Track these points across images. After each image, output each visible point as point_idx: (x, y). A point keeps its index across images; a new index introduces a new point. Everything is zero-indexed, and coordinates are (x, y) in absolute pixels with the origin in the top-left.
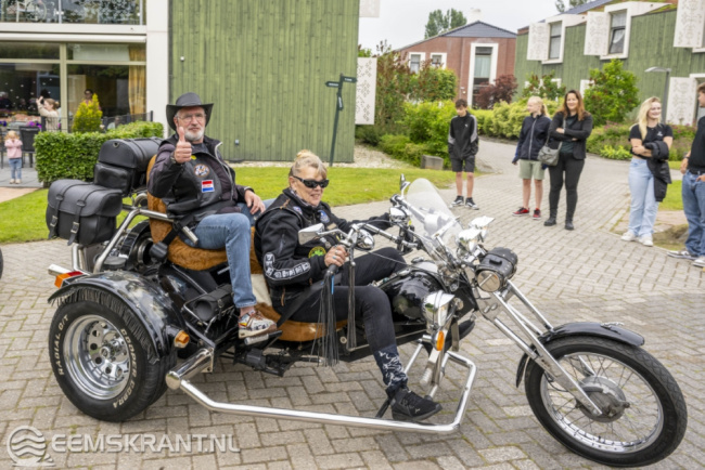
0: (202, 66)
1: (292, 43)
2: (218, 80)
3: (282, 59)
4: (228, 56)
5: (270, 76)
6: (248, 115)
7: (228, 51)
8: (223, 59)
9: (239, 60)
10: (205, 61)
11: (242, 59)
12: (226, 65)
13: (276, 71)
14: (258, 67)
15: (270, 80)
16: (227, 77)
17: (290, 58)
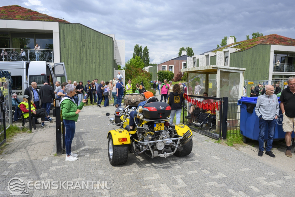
0: (70, 73)
1: (95, 67)
2: (75, 77)
3: (92, 72)
4: (77, 71)
5: (89, 76)
7: (77, 69)
8: (76, 71)
9: (80, 72)
10: (71, 72)
11: (81, 72)
12: (77, 73)
13: (91, 75)
14: (86, 74)
15: (89, 77)
16: (77, 76)
17: (94, 71)
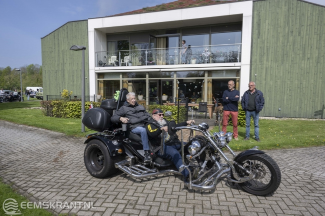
6: (285, 98)
